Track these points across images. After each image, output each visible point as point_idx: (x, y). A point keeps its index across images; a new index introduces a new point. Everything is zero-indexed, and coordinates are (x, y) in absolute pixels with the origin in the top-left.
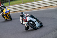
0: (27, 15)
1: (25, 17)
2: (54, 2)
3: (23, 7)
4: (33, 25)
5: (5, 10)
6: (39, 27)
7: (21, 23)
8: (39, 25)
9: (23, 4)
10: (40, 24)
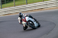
0: (26, 15)
2: (47, 4)
3: (15, 10)
4: (32, 24)
7: (20, 23)
9: (15, 6)
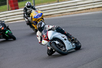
1: (46, 32)
5: (34, 14)
6: (72, 49)
8: (73, 46)
10: (73, 44)
